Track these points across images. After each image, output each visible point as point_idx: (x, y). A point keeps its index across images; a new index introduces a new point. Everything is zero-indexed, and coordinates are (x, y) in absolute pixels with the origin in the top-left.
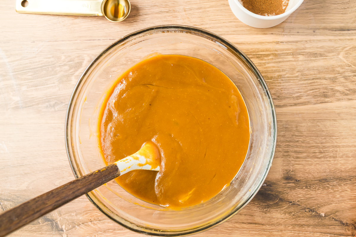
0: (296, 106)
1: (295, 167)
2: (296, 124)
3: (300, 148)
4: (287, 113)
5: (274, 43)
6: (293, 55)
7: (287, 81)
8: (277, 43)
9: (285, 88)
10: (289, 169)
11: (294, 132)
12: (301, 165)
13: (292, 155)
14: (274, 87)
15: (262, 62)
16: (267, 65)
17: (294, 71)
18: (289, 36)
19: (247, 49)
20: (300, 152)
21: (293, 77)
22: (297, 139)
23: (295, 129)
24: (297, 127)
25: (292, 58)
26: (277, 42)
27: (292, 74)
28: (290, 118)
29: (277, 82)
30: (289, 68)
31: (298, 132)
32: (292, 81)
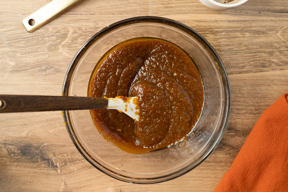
0: (241, 74)
1: (236, 120)
2: (240, 88)
3: (241, 106)
4: (233, 79)
5: (227, 22)
6: (241, 32)
7: (235, 54)
8: (229, 22)
9: (233, 59)
10: (231, 122)
11: (238, 94)
12: (241, 119)
13: (234, 112)
14: (224, 58)
15: (216, 37)
16: (220, 40)
17: (241, 45)
18: (239, 16)
19: (205, 26)
20: (240, 109)
21: (240, 50)
22: (239, 99)
23: (238, 92)
24: (240, 90)
25: (241, 34)
26: (229, 20)
27: (239, 48)
28: (235, 83)
29: (227, 54)
30: (237, 43)
31: (241, 94)
32: (239, 54)
